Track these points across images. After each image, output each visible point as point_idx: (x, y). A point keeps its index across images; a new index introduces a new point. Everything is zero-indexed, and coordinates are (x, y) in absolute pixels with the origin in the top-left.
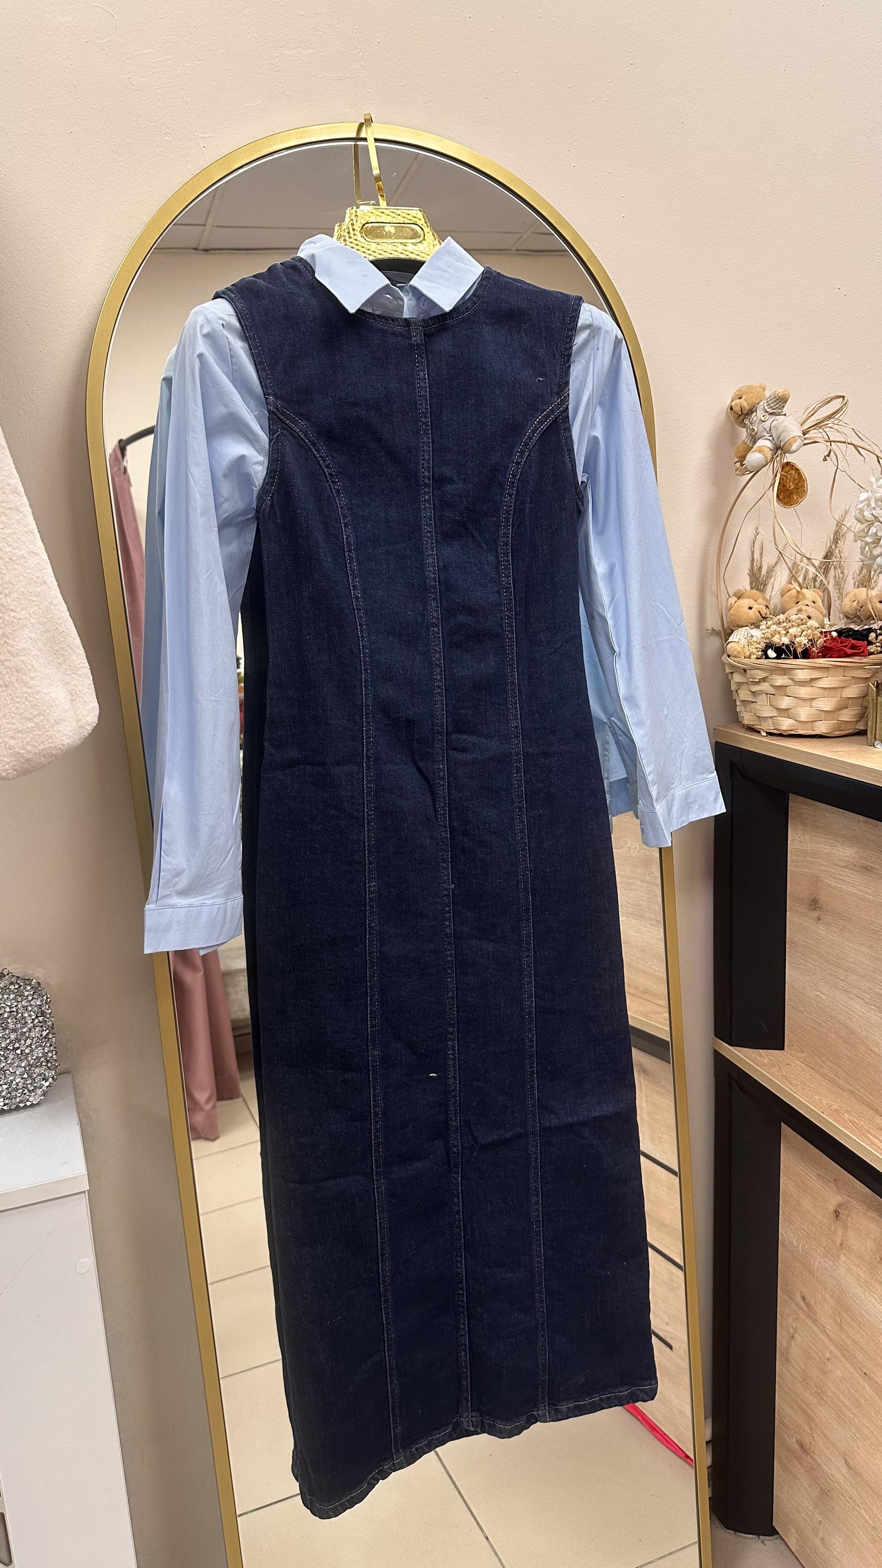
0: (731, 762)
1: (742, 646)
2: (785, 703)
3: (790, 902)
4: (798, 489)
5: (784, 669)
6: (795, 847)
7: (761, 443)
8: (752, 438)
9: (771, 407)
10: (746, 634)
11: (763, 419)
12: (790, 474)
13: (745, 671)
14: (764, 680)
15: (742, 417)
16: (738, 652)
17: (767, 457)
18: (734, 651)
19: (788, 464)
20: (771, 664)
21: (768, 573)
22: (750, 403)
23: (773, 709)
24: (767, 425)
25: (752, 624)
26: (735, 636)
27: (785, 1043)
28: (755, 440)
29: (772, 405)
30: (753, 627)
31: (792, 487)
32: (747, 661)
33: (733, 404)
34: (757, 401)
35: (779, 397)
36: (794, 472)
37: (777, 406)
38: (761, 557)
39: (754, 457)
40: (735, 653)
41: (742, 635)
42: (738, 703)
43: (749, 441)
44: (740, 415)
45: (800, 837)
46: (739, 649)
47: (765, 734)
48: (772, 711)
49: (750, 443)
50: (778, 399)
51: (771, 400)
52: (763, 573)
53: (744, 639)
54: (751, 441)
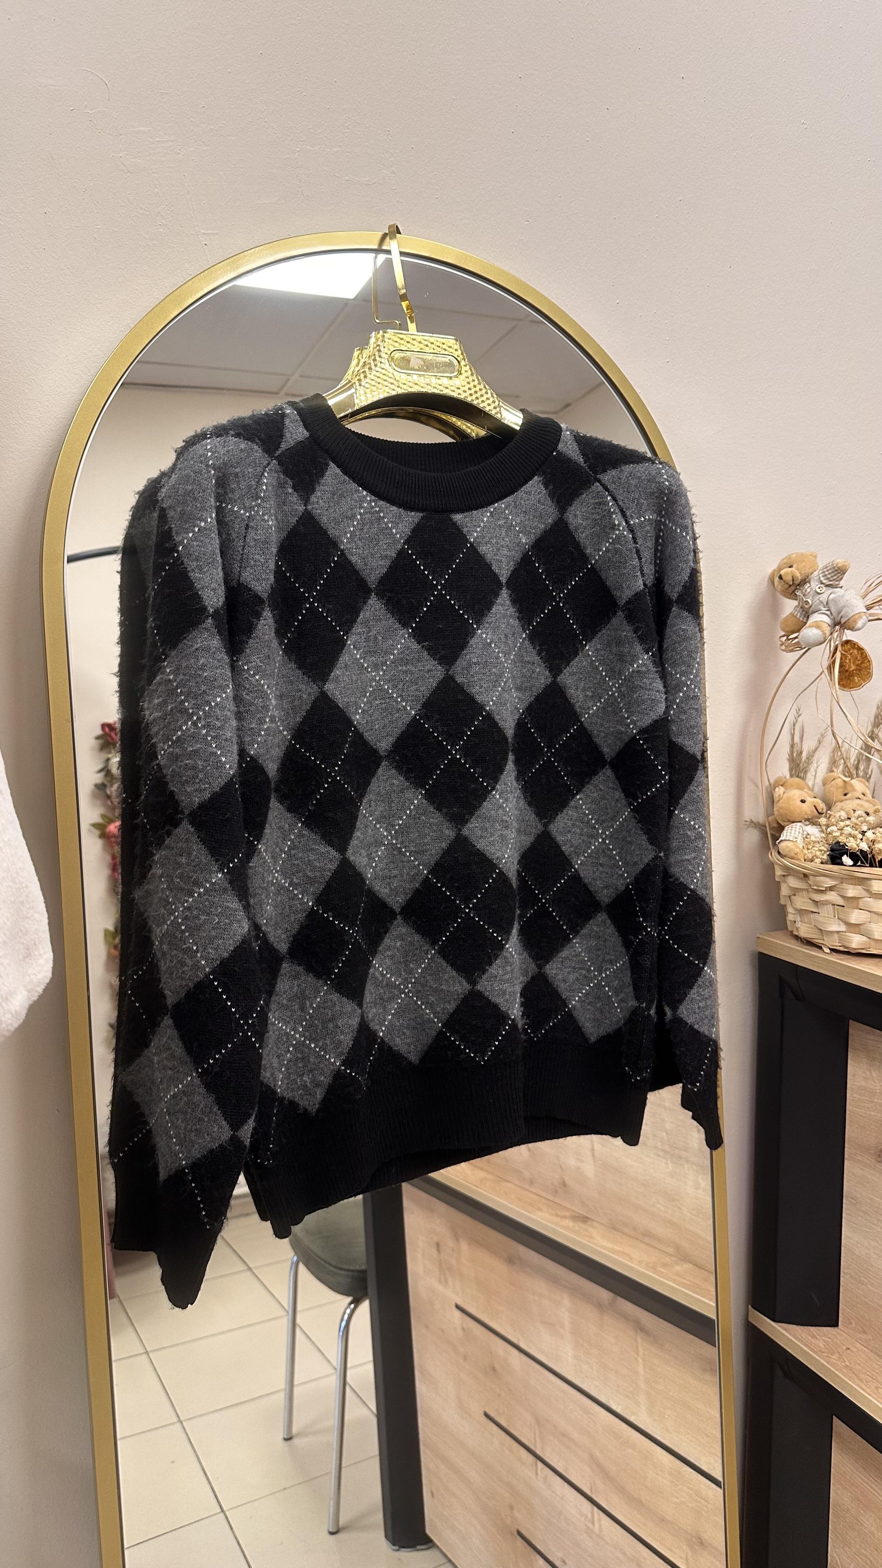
0: (780, 978)
1: (801, 847)
2: (856, 916)
3: (849, 1148)
4: (860, 670)
5: (859, 878)
6: (857, 1084)
7: (815, 618)
8: (803, 611)
9: (828, 578)
10: (801, 831)
11: (818, 591)
12: (851, 654)
13: (805, 875)
14: (831, 889)
15: (793, 588)
16: (796, 854)
17: (825, 634)
18: (790, 851)
19: (847, 642)
20: (843, 872)
21: (808, 758)
22: (803, 572)
23: (841, 923)
24: (824, 598)
25: (808, 820)
26: (788, 834)
27: (840, 1318)
28: (806, 612)
29: (829, 576)
30: (807, 823)
31: (853, 667)
32: (808, 865)
33: (782, 572)
34: (811, 571)
35: (839, 568)
36: (856, 651)
37: (835, 577)
38: (802, 741)
39: (810, 633)
40: (792, 854)
41: (797, 833)
42: (790, 910)
43: (799, 614)
44: (790, 586)
45: (865, 1073)
46: (798, 850)
47: (828, 951)
48: (839, 924)
49: (800, 616)
50: (836, 570)
51: (827, 571)
52: (803, 759)
53: (800, 837)
54: (801, 614)
